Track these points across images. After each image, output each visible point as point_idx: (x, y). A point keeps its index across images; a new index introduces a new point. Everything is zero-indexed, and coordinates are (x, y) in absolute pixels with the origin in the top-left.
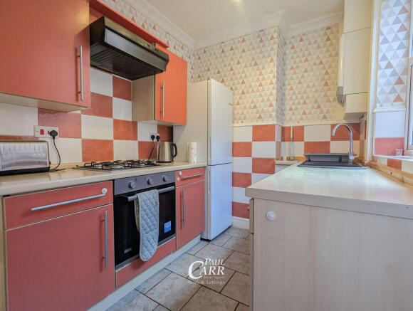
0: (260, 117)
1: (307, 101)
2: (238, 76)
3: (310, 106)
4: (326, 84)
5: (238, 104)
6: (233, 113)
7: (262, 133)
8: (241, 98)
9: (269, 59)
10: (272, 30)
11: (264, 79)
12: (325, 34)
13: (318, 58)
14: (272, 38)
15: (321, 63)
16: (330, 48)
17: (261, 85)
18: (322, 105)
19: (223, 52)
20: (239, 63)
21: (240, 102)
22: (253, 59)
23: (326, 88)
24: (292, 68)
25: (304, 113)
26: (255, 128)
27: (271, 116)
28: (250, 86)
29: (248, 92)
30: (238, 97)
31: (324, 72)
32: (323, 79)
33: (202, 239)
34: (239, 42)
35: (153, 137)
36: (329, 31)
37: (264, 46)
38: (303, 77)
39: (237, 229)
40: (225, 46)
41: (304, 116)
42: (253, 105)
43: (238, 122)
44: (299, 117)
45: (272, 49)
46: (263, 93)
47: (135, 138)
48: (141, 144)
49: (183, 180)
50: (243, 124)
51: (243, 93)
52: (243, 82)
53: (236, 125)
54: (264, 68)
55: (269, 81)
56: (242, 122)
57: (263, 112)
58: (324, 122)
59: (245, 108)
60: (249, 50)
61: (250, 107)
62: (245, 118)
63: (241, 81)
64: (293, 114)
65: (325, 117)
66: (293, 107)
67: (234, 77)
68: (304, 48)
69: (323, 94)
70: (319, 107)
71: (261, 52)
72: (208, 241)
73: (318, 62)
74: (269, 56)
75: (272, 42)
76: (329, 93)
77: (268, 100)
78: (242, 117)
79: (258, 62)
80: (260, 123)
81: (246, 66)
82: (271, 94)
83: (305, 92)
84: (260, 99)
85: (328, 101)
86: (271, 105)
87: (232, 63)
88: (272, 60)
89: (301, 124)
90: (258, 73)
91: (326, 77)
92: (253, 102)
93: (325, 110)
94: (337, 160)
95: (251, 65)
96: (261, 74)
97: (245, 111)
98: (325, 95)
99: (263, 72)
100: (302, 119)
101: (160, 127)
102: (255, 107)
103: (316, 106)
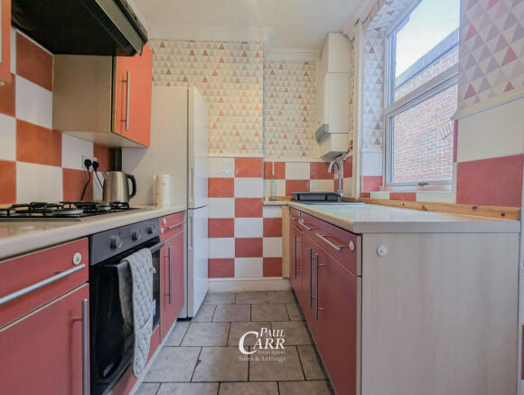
0: (244, 148)
1: (288, 135)
2: (215, 91)
3: (290, 141)
4: (305, 120)
5: (215, 127)
6: (209, 140)
7: (247, 167)
8: (218, 121)
9: (254, 79)
10: (258, 46)
11: (248, 101)
12: (303, 69)
13: (297, 91)
14: (258, 55)
15: (300, 97)
16: (309, 84)
17: (244, 108)
18: (302, 142)
19: (192, 53)
20: (215, 74)
21: (218, 125)
22: (235, 74)
23: (305, 124)
24: (272, 96)
25: (285, 148)
26: (238, 161)
27: (257, 148)
28: (231, 107)
29: (228, 114)
30: (215, 118)
31: (303, 107)
32: (302, 114)
33: (179, 320)
34: (215, 47)
35: (87, 163)
36: (306, 67)
37: (248, 61)
38: (283, 108)
39: (216, 294)
40: (196, 47)
41: (285, 152)
42: (234, 132)
43: (214, 152)
44: (279, 152)
45: (258, 69)
46: (247, 119)
47: (58, 163)
48: (67, 172)
49: (168, 230)
50: (221, 155)
51: (221, 114)
52: (221, 101)
53: (211, 154)
54: (248, 88)
55: (254, 105)
56: (221, 152)
57: (247, 141)
58: (304, 159)
59: (224, 134)
60: (228, 61)
61: (231, 134)
62: (225, 147)
63: (218, 98)
64: (273, 148)
65: (304, 155)
66: (274, 140)
67: (208, 91)
68: (284, 77)
69: (302, 129)
70: (299, 143)
71: (244, 68)
72: (189, 319)
73: (297, 95)
74: (254, 75)
75: (258, 59)
76: (308, 130)
77: (254, 128)
78: (221, 145)
79: (241, 79)
80: (244, 155)
81: (225, 81)
82: (257, 121)
83: (286, 125)
84: (244, 125)
85: (307, 138)
86: (257, 135)
87: (205, 71)
88: (257, 82)
89: (282, 160)
90: (241, 92)
91: (305, 112)
92: (234, 128)
93: (304, 147)
94: (323, 198)
95: (231, 81)
96: (244, 94)
97: (224, 138)
98: (305, 132)
99: (247, 92)
100: (282, 154)
101: (98, 148)
102: (238, 134)
103: (296, 141)
